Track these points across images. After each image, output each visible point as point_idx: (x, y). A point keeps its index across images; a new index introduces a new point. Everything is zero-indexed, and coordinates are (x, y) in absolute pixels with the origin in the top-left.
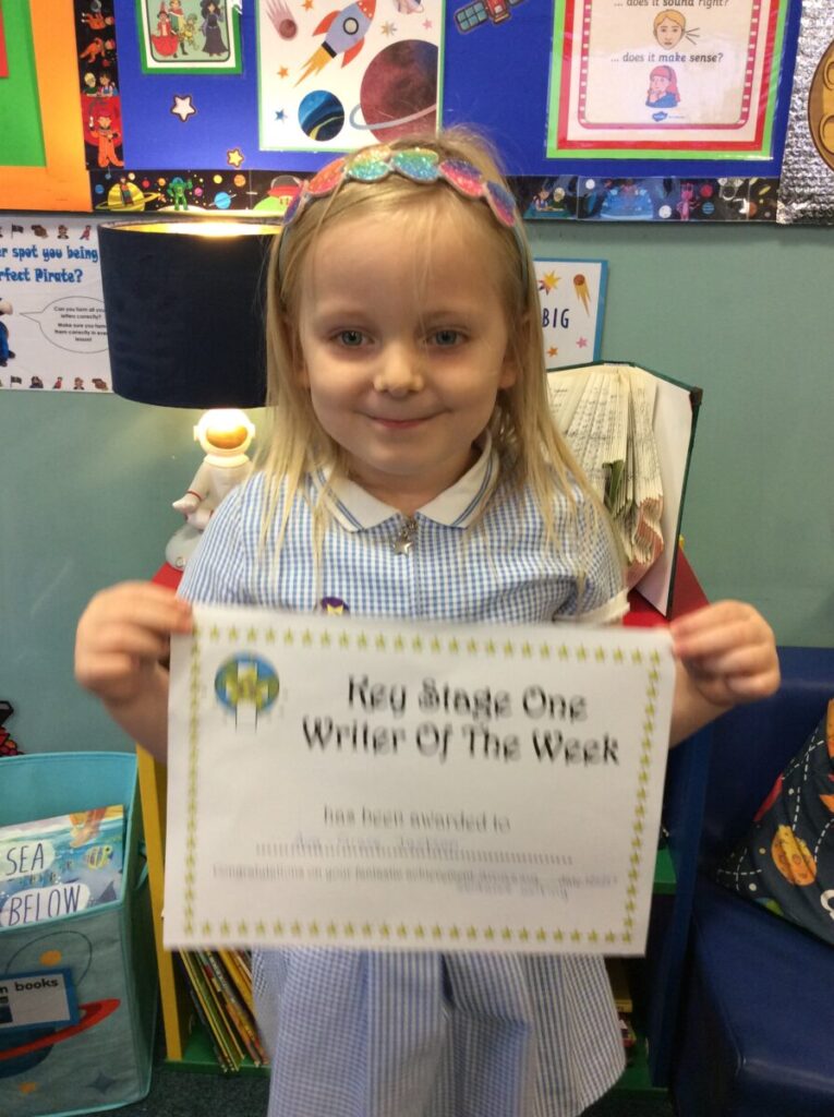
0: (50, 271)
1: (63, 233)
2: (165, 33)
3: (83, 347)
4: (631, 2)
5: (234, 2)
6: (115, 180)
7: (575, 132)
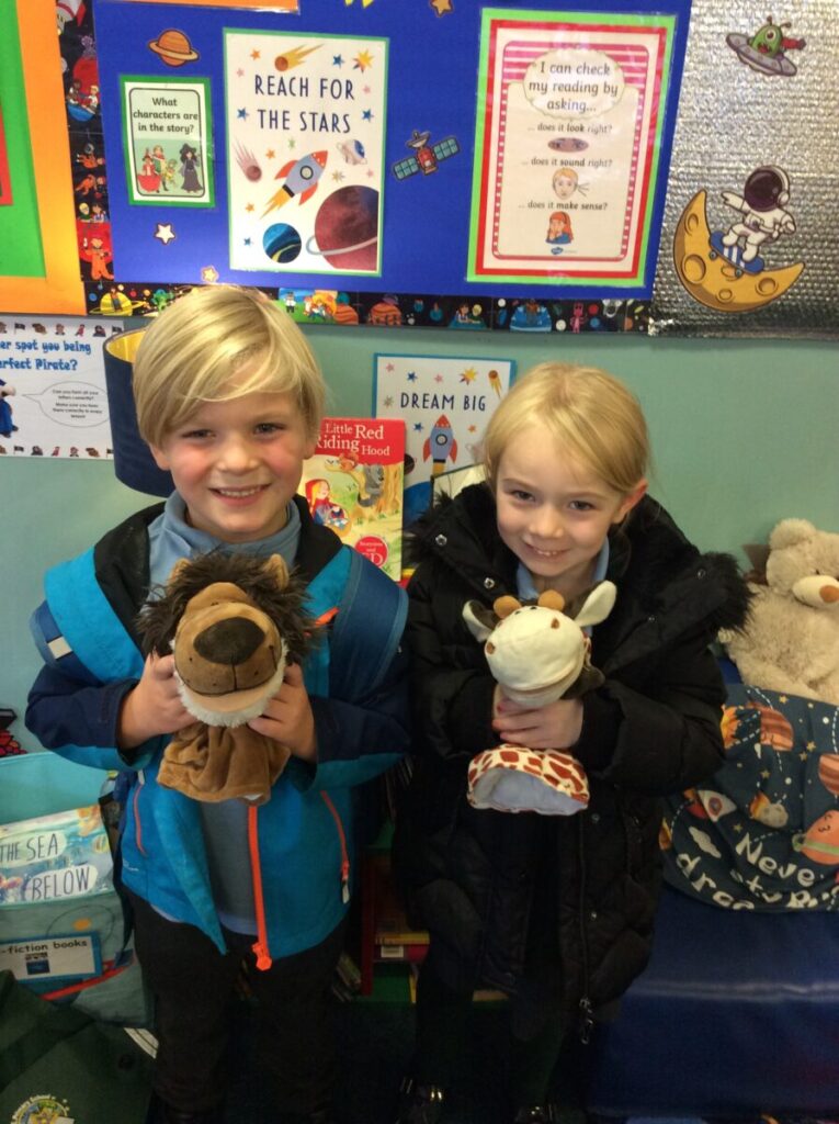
0: (48, 360)
1: (60, 330)
2: (149, 173)
3: (76, 422)
4: (535, 162)
5: (208, 152)
6: (106, 290)
7: (490, 262)
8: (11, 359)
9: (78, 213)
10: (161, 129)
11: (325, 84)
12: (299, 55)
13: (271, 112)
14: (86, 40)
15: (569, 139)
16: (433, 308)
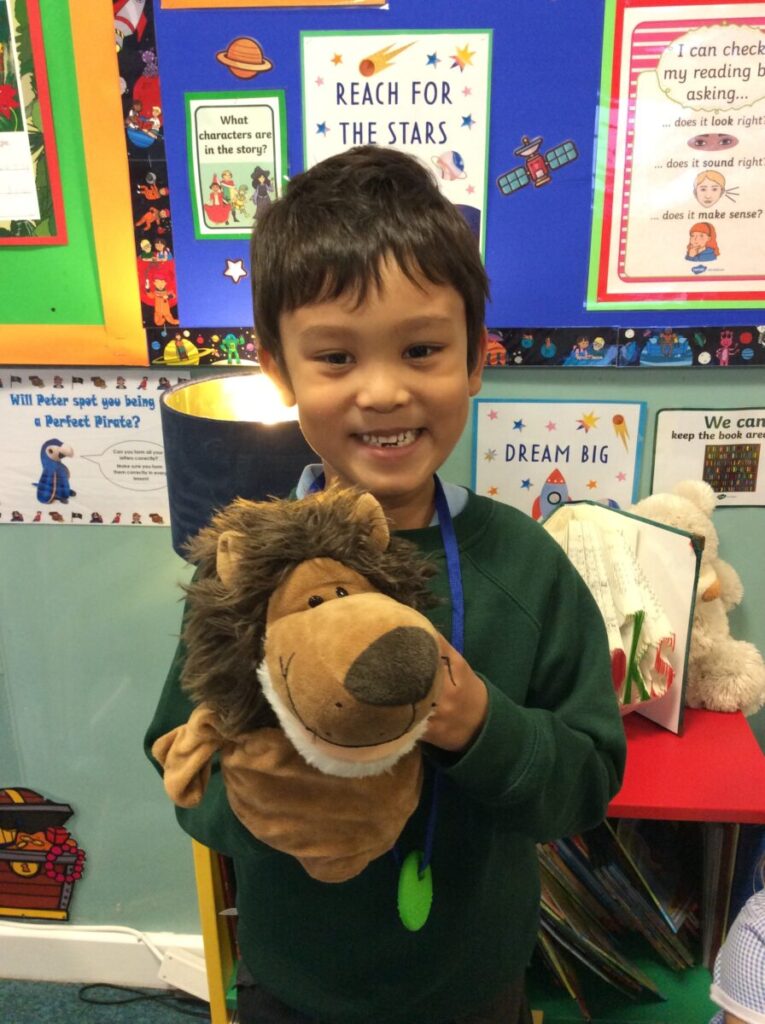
0: (109, 417)
1: (121, 385)
2: (217, 202)
3: (140, 485)
4: (671, 164)
5: (283, 174)
6: (171, 337)
7: (615, 286)
8: (68, 417)
9: (139, 251)
10: (230, 151)
11: (417, 88)
12: (387, 56)
13: (355, 124)
14: (147, 56)
15: (714, 135)
16: (545, 343)
